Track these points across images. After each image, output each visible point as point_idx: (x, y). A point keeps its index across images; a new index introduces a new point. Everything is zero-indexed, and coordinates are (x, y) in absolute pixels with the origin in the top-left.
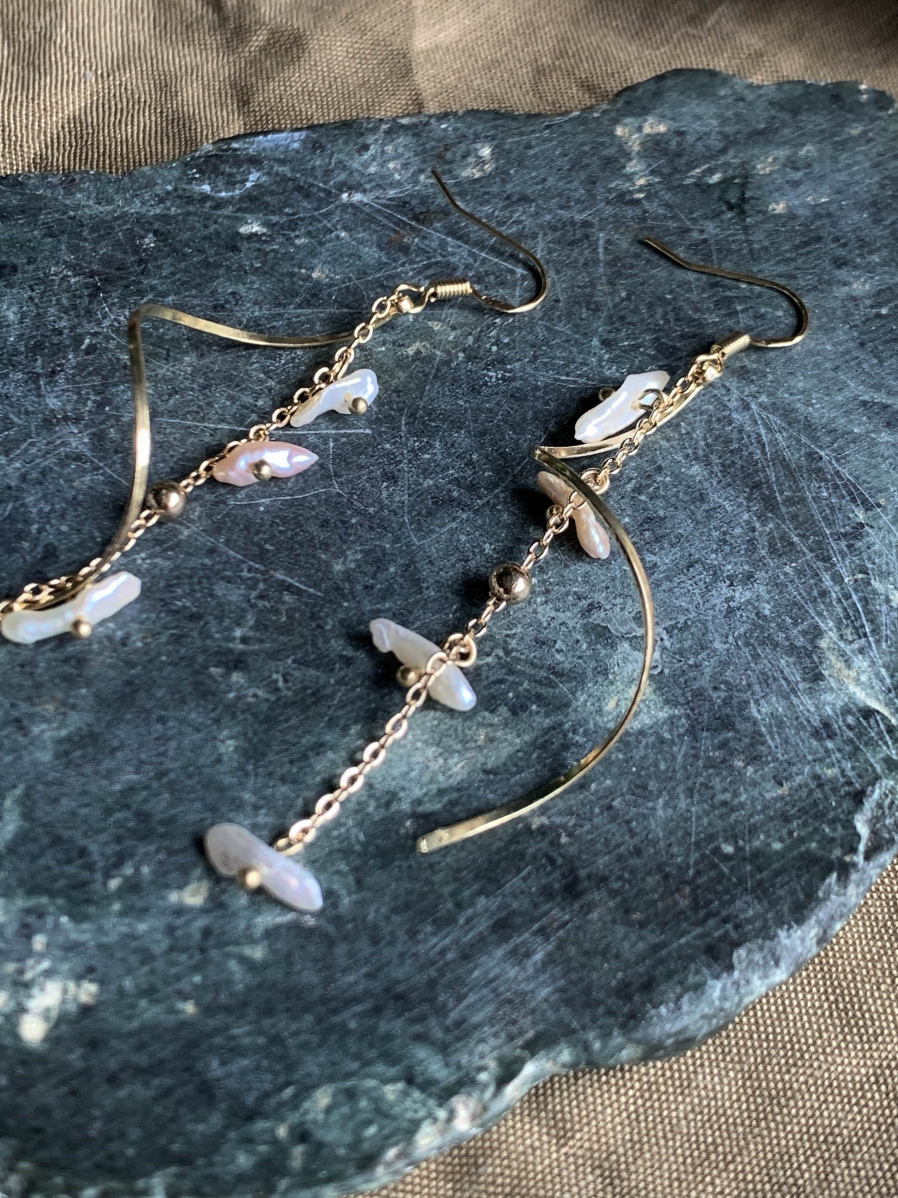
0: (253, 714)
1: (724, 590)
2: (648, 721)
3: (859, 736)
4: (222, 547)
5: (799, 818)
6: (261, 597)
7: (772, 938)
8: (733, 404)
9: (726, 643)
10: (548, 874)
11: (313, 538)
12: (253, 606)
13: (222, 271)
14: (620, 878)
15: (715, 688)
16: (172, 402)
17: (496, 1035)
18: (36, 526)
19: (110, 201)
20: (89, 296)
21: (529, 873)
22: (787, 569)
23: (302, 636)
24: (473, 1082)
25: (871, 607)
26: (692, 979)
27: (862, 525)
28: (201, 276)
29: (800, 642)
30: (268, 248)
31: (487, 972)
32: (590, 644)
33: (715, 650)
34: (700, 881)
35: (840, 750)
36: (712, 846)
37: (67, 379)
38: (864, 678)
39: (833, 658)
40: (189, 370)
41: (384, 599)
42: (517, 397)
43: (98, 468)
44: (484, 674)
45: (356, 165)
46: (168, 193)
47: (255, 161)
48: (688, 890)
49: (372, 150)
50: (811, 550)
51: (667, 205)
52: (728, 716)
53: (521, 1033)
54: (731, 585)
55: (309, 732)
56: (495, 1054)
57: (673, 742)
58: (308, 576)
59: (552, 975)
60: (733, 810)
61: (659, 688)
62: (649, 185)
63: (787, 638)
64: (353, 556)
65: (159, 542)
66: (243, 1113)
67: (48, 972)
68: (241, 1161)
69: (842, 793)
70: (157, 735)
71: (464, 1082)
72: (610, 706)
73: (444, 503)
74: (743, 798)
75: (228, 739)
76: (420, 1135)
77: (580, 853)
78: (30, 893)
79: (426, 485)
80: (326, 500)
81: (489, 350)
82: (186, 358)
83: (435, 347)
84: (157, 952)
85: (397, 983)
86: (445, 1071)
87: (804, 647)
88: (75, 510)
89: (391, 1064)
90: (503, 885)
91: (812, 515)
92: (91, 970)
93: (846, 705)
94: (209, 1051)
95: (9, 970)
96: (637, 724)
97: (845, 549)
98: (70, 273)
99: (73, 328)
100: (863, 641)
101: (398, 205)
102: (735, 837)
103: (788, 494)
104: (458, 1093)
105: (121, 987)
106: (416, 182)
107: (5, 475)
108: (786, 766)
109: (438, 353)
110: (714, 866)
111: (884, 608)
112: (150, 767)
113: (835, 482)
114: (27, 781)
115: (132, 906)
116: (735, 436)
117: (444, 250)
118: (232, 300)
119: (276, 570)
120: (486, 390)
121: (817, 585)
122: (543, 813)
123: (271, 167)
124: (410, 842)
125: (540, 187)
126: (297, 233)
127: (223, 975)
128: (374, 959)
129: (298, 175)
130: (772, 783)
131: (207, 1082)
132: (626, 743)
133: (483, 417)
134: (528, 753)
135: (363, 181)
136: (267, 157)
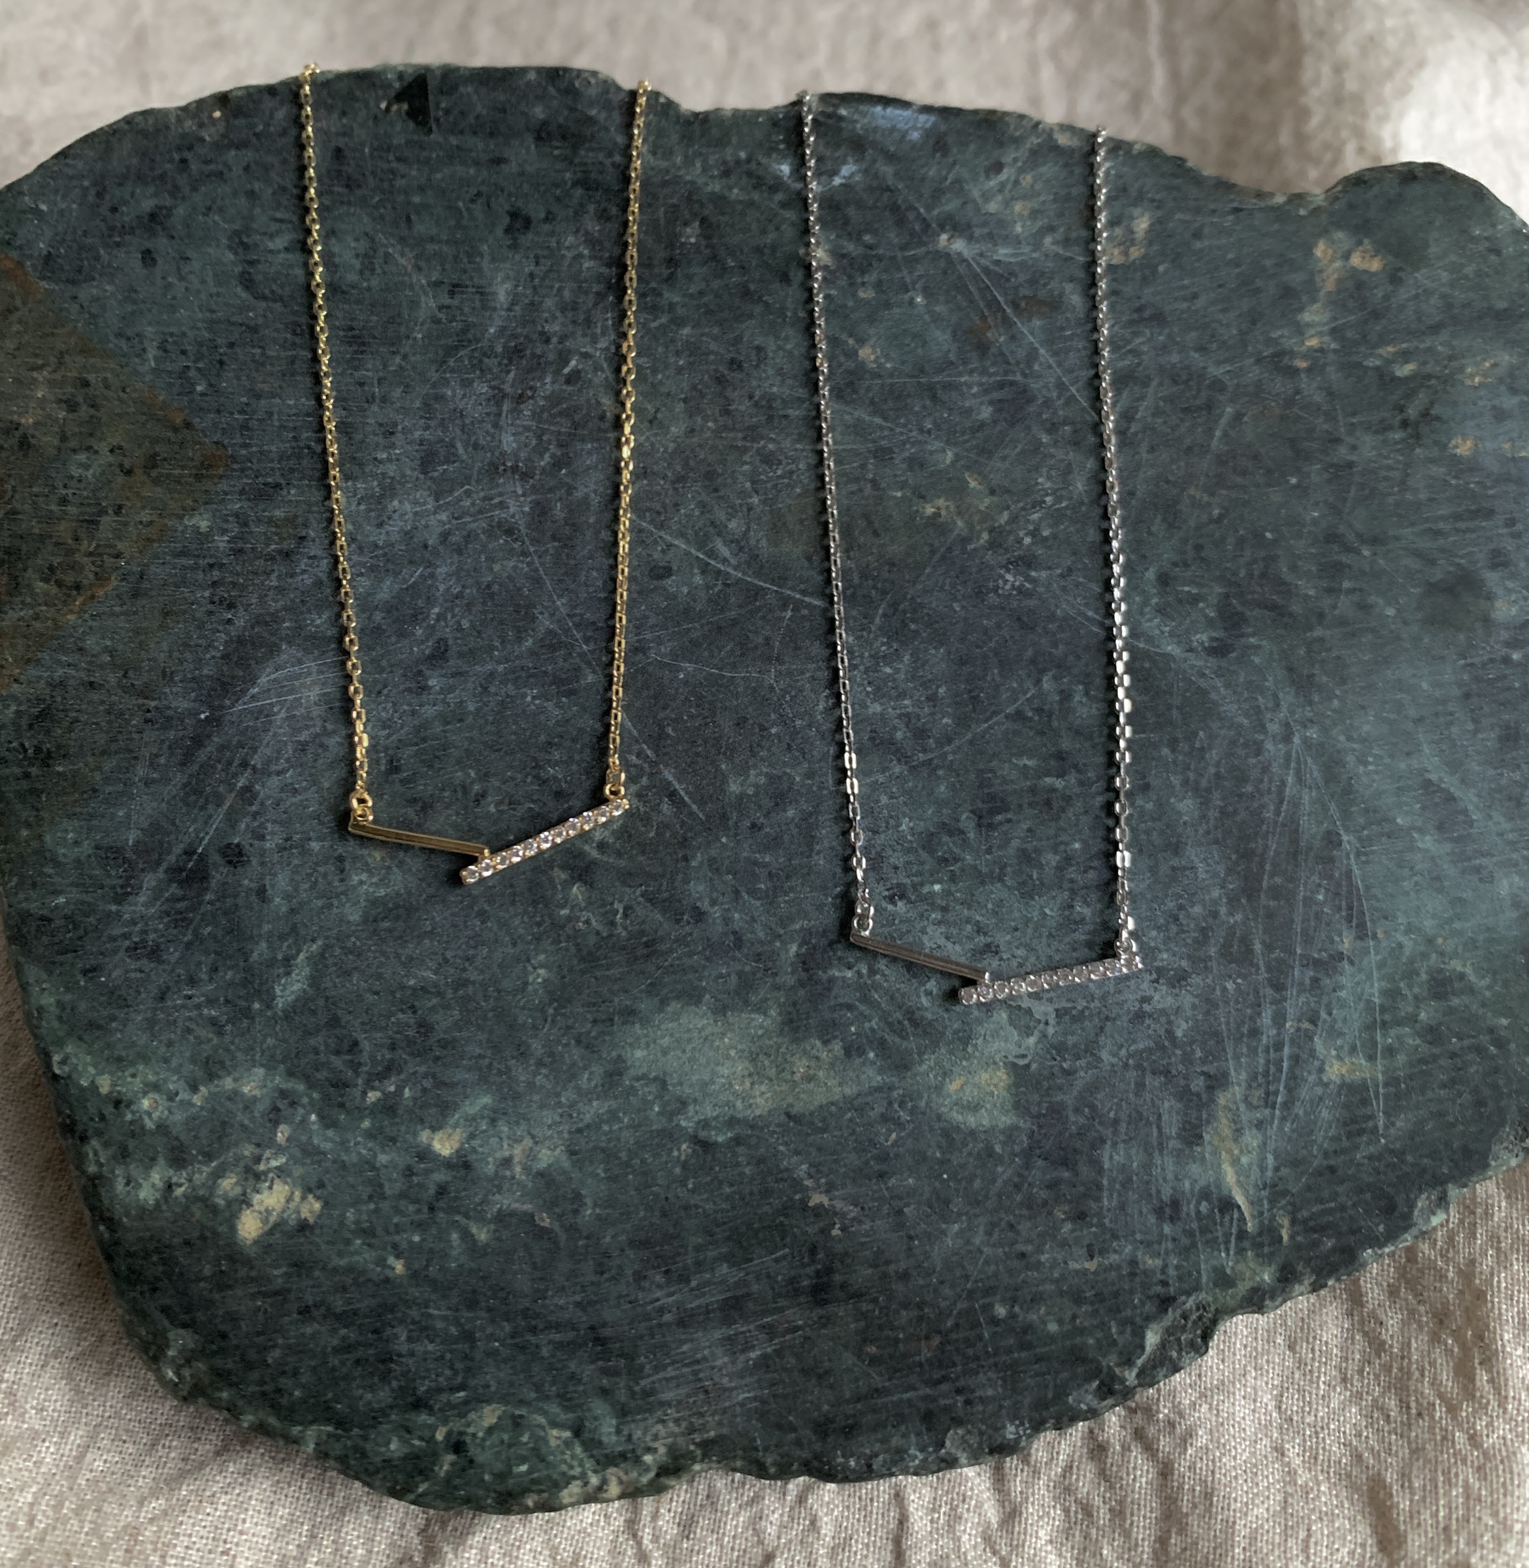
0: (577, 945)
1: (1145, 986)
2: (985, 1122)
3: (1203, 1230)
5: (1092, 1303)
7: (997, 1429)
8: (1274, 728)
9: (1115, 1055)
10: (804, 1266)
11: (720, 737)
13: (758, 309)
14: (875, 1301)
15: (1077, 1110)
17: (677, 1421)
18: (436, 610)
19: (669, 154)
20: (598, 294)
21: (784, 1257)
22: (1230, 986)
23: (662, 864)
24: (637, 1460)
25: (1298, 1072)
26: (896, 1441)
27: (1340, 956)
28: (731, 309)
29: (1197, 1085)
31: (696, 1350)
33: (1100, 1060)
34: (954, 1336)
35: (1174, 1240)
36: (986, 1301)
37: (534, 413)
39: (1224, 1121)
40: (672, 446)
41: (766, 848)
42: (1025, 622)
43: (524, 554)
44: (835, 991)
45: (976, 194)
46: (738, 162)
47: (859, 145)
48: (936, 1340)
49: (1003, 176)
50: (1269, 969)
51: (1330, 394)
52: (1075, 1150)
53: (703, 1428)
54: (1156, 981)
55: (626, 991)
56: (669, 1441)
57: (1000, 1160)
58: (696, 786)
59: (759, 1381)
60: (1028, 1267)
61: (1016, 1085)
62: (1321, 350)
63: (1185, 1076)
64: (756, 777)
65: (558, 681)
66: (410, 1399)
67: (281, 1172)
68: (393, 1447)
69: (1151, 1293)
70: (470, 933)
71: (627, 1457)
72: (953, 1086)
73: (882, 743)
74: (1043, 1258)
75: (541, 966)
76: (565, 1492)
77: (846, 1254)
78: (291, 1074)
79: (871, 711)
80: (755, 690)
81: (1019, 541)
82: (673, 429)
83: (959, 514)
84: (388, 1192)
85: (604, 1325)
86: (614, 1438)
87: (1198, 1095)
88: (484, 603)
89: (567, 1409)
90: (751, 1260)
91: (1292, 921)
92: (321, 1185)
93: (1208, 1186)
94: (402, 1321)
95: (246, 1153)
96: (971, 1120)
97: (1307, 982)
98: (586, 252)
99: (562, 339)
100: (1267, 1112)
101: (1002, 275)
102: (1014, 1301)
103: (1278, 880)
104: (616, 1466)
105: (343, 1216)
106: (1037, 246)
107: (427, 526)
108: (1108, 1236)
109: (960, 523)
110: (975, 1325)
111: (1312, 1078)
112: (452, 971)
113: (1339, 885)
114: (327, 938)
115: (381, 1130)
116: (1254, 774)
117: (1030, 367)
118: (754, 358)
119: (667, 765)
120: (992, 598)
121: (1251, 1018)
122: (827, 1192)
123: (874, 161)
124: (678, 1170)
125: (1185, 305)
126: (866, 278)
127: (442, 1245)
128: (590, 1289)
129: (900, 186)
130: (1083, 1251)
131: (389, 1353)
132: (950, 1141)
133: (973, 637)
134: (842, 1111)
135: (974, 221)
136: (873, 144)
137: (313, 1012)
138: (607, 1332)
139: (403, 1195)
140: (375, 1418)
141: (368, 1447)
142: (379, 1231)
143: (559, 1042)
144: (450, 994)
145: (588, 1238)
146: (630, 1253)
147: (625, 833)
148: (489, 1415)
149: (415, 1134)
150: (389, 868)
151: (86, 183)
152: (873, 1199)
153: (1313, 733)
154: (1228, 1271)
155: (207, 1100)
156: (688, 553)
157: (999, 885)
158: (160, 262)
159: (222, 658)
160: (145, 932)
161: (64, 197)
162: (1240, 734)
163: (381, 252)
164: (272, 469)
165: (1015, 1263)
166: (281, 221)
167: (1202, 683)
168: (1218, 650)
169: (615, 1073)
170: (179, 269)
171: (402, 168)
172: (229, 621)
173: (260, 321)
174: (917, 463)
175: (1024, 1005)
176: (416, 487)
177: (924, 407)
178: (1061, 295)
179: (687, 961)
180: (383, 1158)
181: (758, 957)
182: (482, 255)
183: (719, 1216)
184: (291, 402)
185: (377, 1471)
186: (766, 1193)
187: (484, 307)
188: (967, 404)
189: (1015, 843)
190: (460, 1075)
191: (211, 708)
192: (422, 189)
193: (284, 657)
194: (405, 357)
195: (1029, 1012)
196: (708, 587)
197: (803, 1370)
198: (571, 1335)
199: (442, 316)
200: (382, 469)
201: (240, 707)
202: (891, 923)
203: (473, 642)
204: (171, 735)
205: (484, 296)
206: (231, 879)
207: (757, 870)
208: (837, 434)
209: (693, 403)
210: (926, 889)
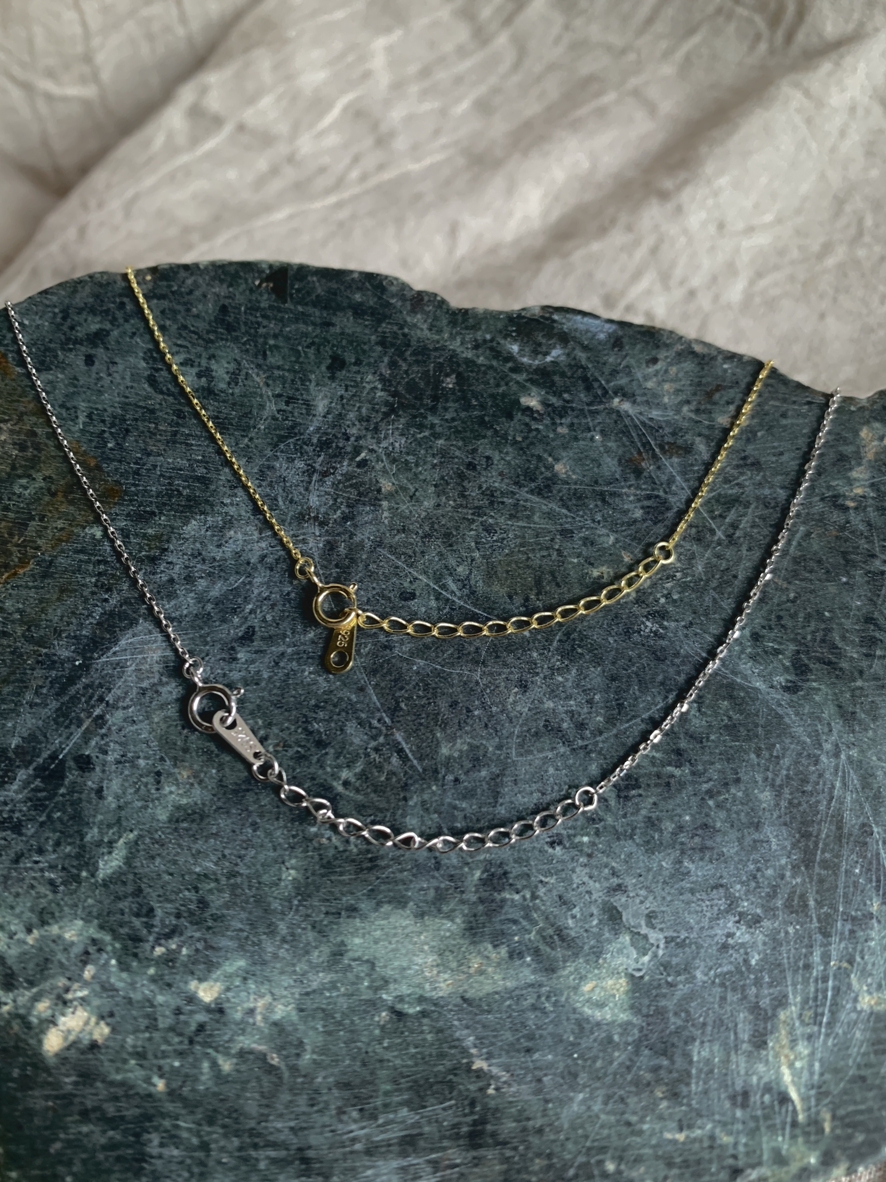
0: (320, 855)
1: (730, 925)
2: (608, 1017)
3: (766, 1117)
4: (370, 690)
5: (680, 1168)
6: (376, 750)
8: (827, 746)
9: (706, 975)
10: (465, 1115)
11: (438, 714)
12: (367, 755)
13: (489, 433)
14: (515, 1149)
15: (676, 1014)
16: (397, 538)
18: (250, 606)
19: (440, 331)
20: (384, 413)
21: (450, 1107)
22: (791, 930)
23: (388, 802)
25: (839, 1000)
27: (871, 916)
28: (472, 431)
29: (765, 1003)
30: (534, 426)
31: (377, 1175)
32: (600, 922)
33: (694, 977)
35: (744, 1123)
36: (600, 1157)
37: (333, 484)
38: (798, 1064)
39: (784, 1032)
40: (424, 514)
41: (464, 797)
42: (659, 656)
44: (506, 908)
45: (639, 375)
46: (485, 341)
47: (565, 339)
49: (658, 366)
50: (819, 921)
51: (869, 524)
52: (673, 1045)
54: (738, 922)
55: (352, 893)
57: (617, 1046)
58: (418, 747)
60: (632, 1133)
61: (634, 991)
62: (864, 497)
63: (757, 996)
64: (462, 745)
67: (83, 1000)
69: (725, 1164)
70: (244, 838)
72: (587, 987)
73: (552, 730)
74: (645, 1127)
75: (292, 868)
77: (497, 1110)
78: (101, 927)
79: (546, 706)
80: (465, 683)
81: (657, 600)
82: (426, 503)
84: (161, 1026)
85: (310, 1148)
87: (765, 1011)
88: (284, 605)
90: (424, 1107)
91: (837, 887)
92: (111, 1015)
93: (770, 1082)
94: (156, 1129)
95: (60, 984)
96: (598, 1015)
97: (847, 933)
98: (380, 386)
99: (358, 438)
100: (816, 1028)
101: (654, 428)
103: (827, 855)
105: (124, 1041)
106: (678, 411)
107: (251, 550)
108: (694, 1114)
110: (590, 1176)
111: (849, 1006)
112: (227, 864)
113: (871, 863)
114: (141, 830)
115: (161, 977)
116: (813, 778)
117: (669, 487)
118: (484, 462)
119: (398, 730)
120: (636, 637)
121: (805, 956)
122: (487, 1059)
123: (574, 349)
124: (377, 1032)
125: (774, 459)
126: (563, 421)
127: (195, 1071)
128: (303, 1118)
129: (590, 366)
130: (674, 1125)
131: (143, 1154)
132: (582, 1029)
133: (621, 662)
134: (504, 1000)
135: (638, 392)
136: (574, 338)
137: (124, 883)
138: (311, 1154)
139: (172, 1029)
142: (150, 1056)
143: (299, 926)
144: (224, 881)
145: (305, 1076)
146: (336, 1092)
147: (363, 776)
149: (186, 983)
150: (192, 784)
151: (57, 310)
152: (521, 1068)
153: (854, 753)
154: (784, 1152)
155: (36, 940)
156: (428, 585)
157: (630, 842)
158: (97, 363)
159: (97, 624)
160: (12, 811)
161: (41, 317)
162: (804, 749)
163: (243, 372)
164: (151, 502)
165: (624, 1130)
166: (180, 346)
167: (780, 711)
168: (791, 689)
169: (338, 953)
170: (108, 369)
171: (265, 322)
172: (106, 600)
173: (157, 406)
174: (588, 542)
175: (642, 932)
176: (248, 524)
177: (596, 506)
178: (692, 444)
179: (399, 876)
180: (160, 999)
181: (451, 878)
182: (310, 381)
183: (405, 1070)
184: (170, 461)
186: (442, 1056)
187: (308, 414)
188: (626, 507)
189: (644, 812)
190: (224, 942)
191: (85, 658)
192: (275, 336)
193: (140, 628)
194: (251, 439)
195: (645, 937)
196: (440, 609)
198: (283, 1153)
199: (279, 416)
200: (226, 509)
201: (104, 659)
202: (550, 862)
203: (273, 631)
204: (54, 673)
205: (309, 407)
206: (79, 780)
207: (456, 813)
208: (536, 518)
209: (441, 488)
210: (577, 840)
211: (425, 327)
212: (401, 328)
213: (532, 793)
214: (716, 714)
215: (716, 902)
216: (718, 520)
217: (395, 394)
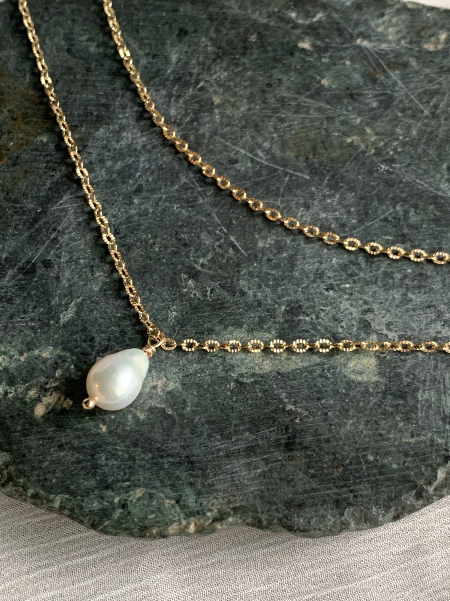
0: (190, 303)
1: (438, 327)
2: (366, 379)
4: (214, 215)
5: (413, 457)
6: (220, 246)
7: (368, 509)
10: (283, 434)
12: (214, 250)
13: (280, 65)
14: (314, 450)
15: (407, 376)
16: (225, 130)
17: (223, 498)
18: (138, 174)
19: (245, 9)
20: (213, 59)
21: (274, 430)
23: (229, 273)
24: (204, 514)
26: (322, 512)
30: (308, 59)
31: (233, 468)
32: (358, 329)
34: (350, 467)
36: (365, 453)
37: (184, 102)
40: (241, 115)
41: (274, 268)
42: (389, 184)
44: (301, 325)
45: (373, 24)
46: (274, 13)
47: (325, 7)
48: (341, 469)
49: (386, 18)
52: (406, 392)
53: (235, 502)
55: (210, 322)
56: (219, 507)
57: (372, 395)
58: (245, 243)
59: (261, 483)
60: (383, 440)
61: (380, 365)
64: (270, 241)
65: (188, 202)
66: (105, 485)
67: (56, 388)
68: (94, 505)
69: (440, 454)
71: (200, 513)
72: (351, 364)
74: (391, 436)
75: (174, 311)
76: (170, 528)
77: (302, 430)
78: (64, 349)
81: (388, 153)
82: (242, 109)
83: (362, 142)
85: (193, 455)
86: (194, 504)
88: (159, 172)
89: (174, 491)
90: (259, 431)
92: (73, 394)
94: (103, 451)
95: (42, 380)
96: (359, 379)
98: (209, 44)
99: (198, 75)
101: (383, 54)
102: (377, 454)
104: (195, 516)
106: (398, 44)
107: (137, 143)
108: (420, 428)
109: (362, 146)
110: (359, 463)
114: (84, 297)
117: (394, 88)
118: (277, 83)
119: (232, 235)
120: (375, 174)
122: (294, 404)
123: (331, 13)
124: (229, 393)
126: (326, 55)
127: (124, 420)
128: (188, 440)
129: (341, 21)
130: (409, 434)
131: (97, 465)
132: (350, 386)
133: (367, 189)
134: (302, 372)
135: (372, 34)
136: (331, 6)
137: (76, 325)
138: (194, 459)
140: (88, 492)
141: (84, 504)
142: (97, 413)
145: (188, 419)
146: (206, 426)
147: (212, 261)
148: (139, 492)
152: (314, 408)
155: (26, 358)
156: (245, 155)
157: (375, 285)
159: (49, 189)
160: (5, 292)
166: (85, 30)
171: (136, 12)
172: (53, 176)
173: (74, 66)
174: (345, 123)
175: (384, 333)
176: (134, 128)
177: (349, 102)
178: (408, 62)
179: (237, 311)
181: (268, 311)
182: (166, 44)
183: (246, 412)
184: (85, 96)
185: (87, 515)
186: (267, 404)
187: (167, 63)
188: (367, 101)
189: (382, 269)
191: (43, 208)
192: (144, 20)
193: (74, 190)
195: (386, 336)
196: (253, 168)
197: (281, 479)
198: (178, 459)
199: (149, 66)
200: (120, 121)
201: (55, 208)
202: (326, 299)
203: (153, 186)
204: (25, 217)
205: (167, 60)
206: (45, 273)
207: (269, 277)
208: (311, 111)
209: (251, 99)
210: (343, 286)
211: (236, 7)
212: (222, 9)
213: (314, 263)
214: (426, 213)
215: (429, 315)
216: (425, 105)
217: (219, 48)
